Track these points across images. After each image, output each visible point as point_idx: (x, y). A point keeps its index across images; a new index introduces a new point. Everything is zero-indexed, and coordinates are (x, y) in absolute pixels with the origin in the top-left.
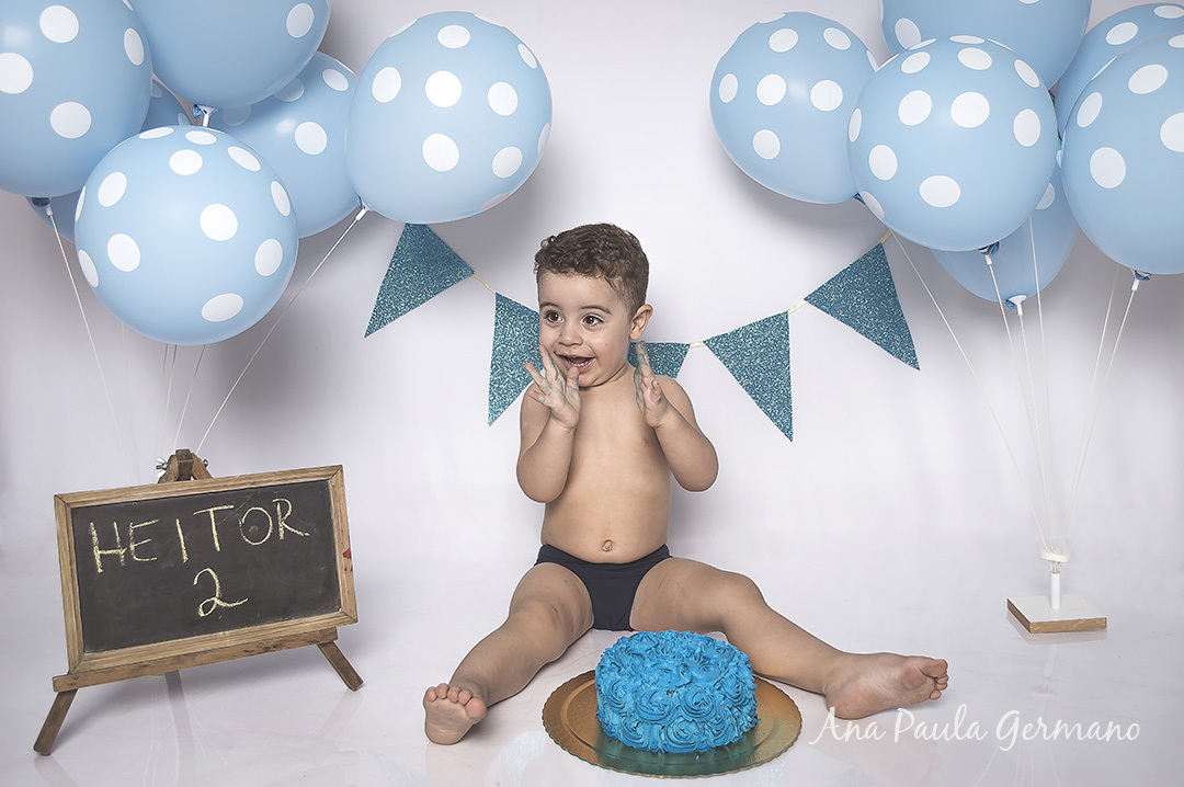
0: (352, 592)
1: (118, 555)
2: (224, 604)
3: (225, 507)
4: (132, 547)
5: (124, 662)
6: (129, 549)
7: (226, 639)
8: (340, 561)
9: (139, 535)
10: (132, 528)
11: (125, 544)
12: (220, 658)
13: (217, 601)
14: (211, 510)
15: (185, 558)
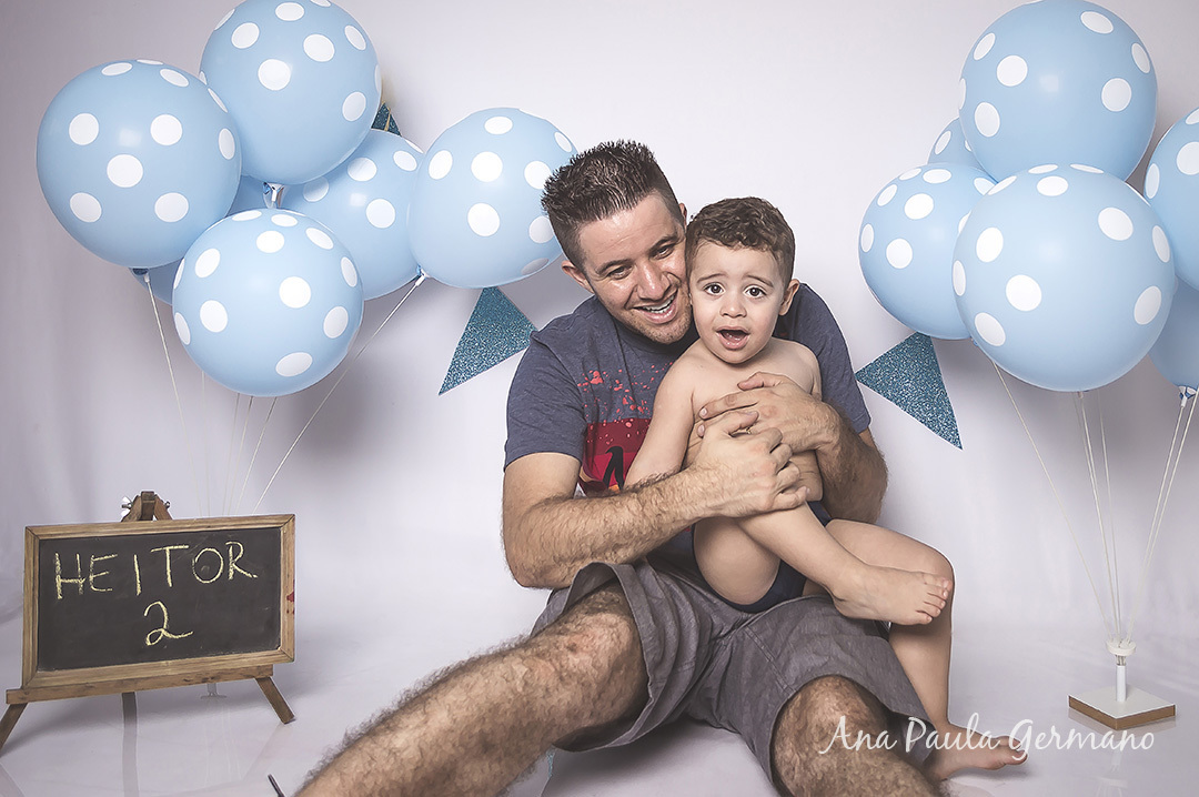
0: (292, 633)
1: (77, 585)
2: (168, 635)
3: (181, 547)
4: (91, 577)
5: (73, 682)
6: (88, 579)
7: (168, 668)
8: (284, 603)
9: (98, 567)
10: (93, 560)
11: (85, 575)
12: (161, 685)
13: (163, 631)
14: (168, 549)
15: (139, 591)
